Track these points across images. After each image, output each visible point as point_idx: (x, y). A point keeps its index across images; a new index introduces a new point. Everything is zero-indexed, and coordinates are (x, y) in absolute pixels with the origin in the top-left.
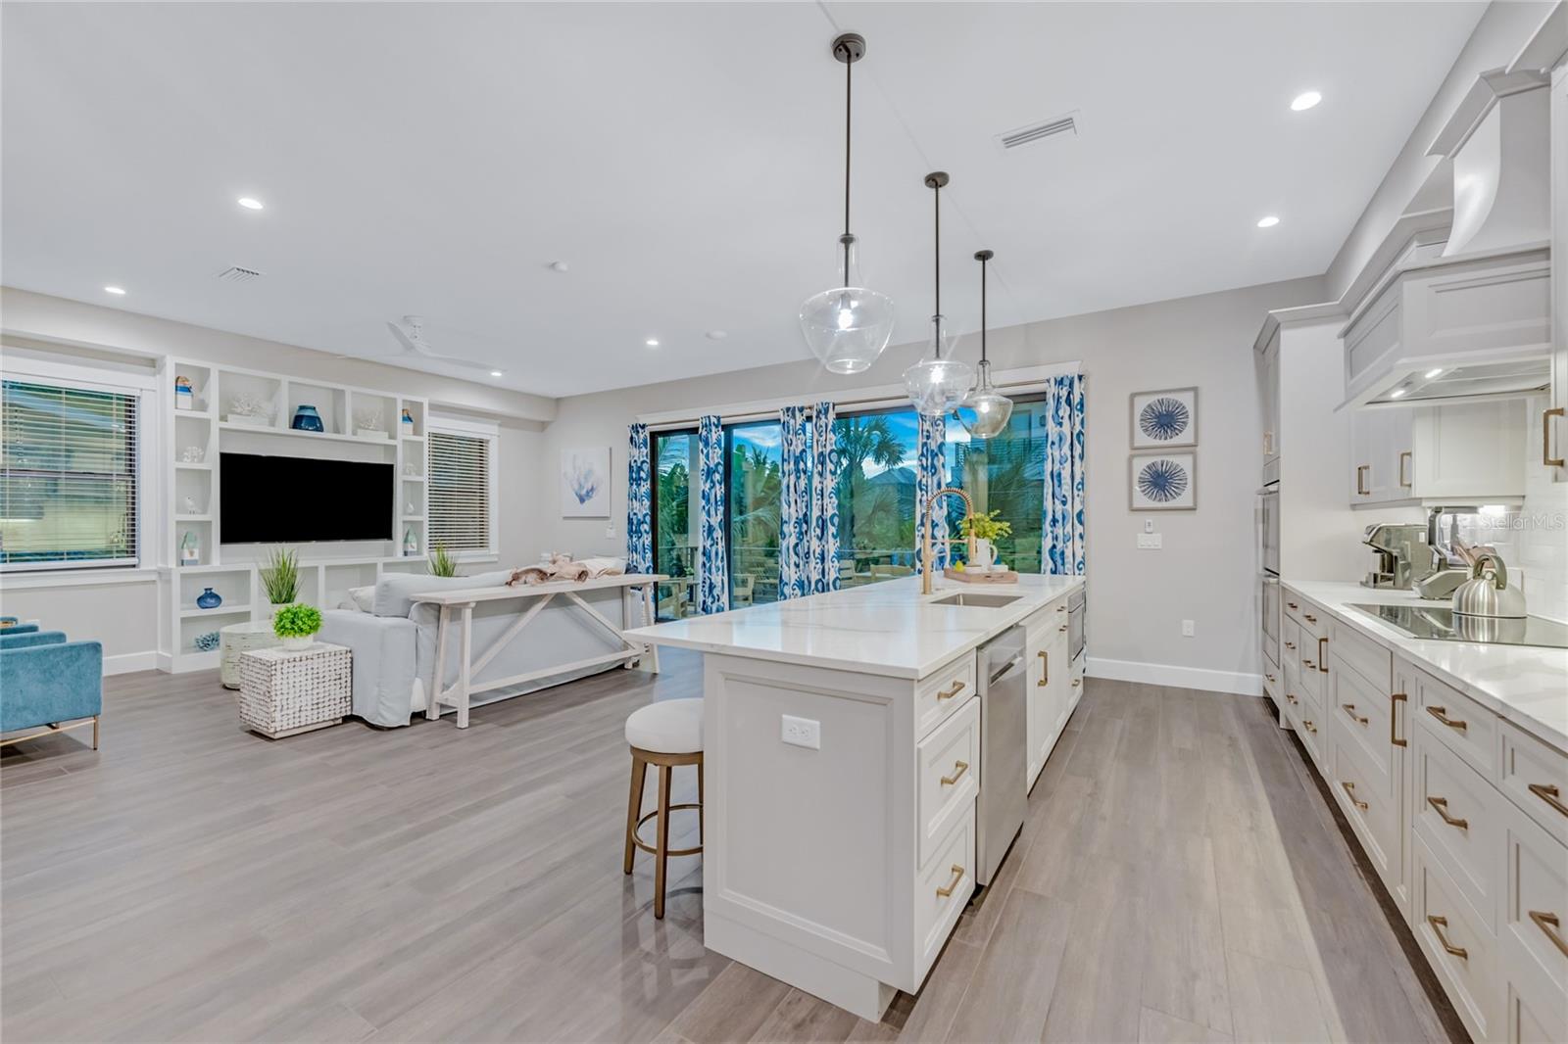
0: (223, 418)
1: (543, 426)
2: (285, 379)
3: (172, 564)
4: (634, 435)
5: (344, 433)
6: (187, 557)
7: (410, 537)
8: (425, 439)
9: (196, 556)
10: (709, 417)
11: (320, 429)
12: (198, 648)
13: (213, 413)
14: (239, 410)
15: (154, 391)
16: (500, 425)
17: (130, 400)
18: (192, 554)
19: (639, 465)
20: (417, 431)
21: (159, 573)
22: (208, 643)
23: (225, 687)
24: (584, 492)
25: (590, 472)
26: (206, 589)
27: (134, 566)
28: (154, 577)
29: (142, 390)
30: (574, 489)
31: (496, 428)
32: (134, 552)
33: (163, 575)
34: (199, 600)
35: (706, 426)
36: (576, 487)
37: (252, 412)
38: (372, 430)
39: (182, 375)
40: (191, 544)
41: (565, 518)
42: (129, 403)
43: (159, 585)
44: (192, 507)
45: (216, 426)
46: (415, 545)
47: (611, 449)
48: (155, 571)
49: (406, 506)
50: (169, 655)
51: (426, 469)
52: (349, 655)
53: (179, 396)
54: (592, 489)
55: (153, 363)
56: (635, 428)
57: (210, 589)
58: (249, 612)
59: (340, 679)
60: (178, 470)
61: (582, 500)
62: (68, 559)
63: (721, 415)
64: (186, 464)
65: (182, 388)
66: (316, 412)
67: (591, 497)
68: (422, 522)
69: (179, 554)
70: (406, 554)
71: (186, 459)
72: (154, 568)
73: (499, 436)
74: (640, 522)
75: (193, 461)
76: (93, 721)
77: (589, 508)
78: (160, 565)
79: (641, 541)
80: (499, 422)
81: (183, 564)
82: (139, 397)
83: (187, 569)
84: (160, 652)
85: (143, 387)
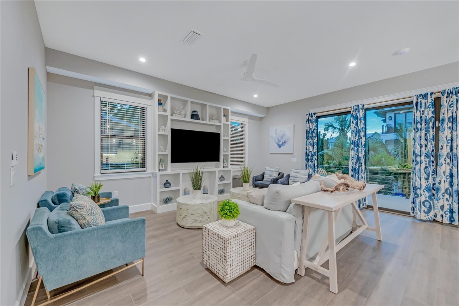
0: (172, 115)
1: (261, 119)
2: (190, 100)
3: (157, 171)
4: (310, 118)
5: (206, 121)
6: (161, 168)
7: (224, 161)
8: (229, 123)
9: (163, 168)
10: (358, 106)
11: (199, 119)
12: (164, 203)
13: (168, 113)
14: (176, 112)
15: (151, 106)
16: (249, 119)
17: (144, 109)
18: (162, 167)
19: (312, 130)
20: (227, 120)
21: (152, 174)
22: (167, 201)
23: (178, 224)
24: (281, 143)
25: (284, 135)
26: (166, 180)
27: (144, 171)
28: (150, 175)
29: (147, 105)
30: (276, 142)
31: (247, 119)
32: (144, 166)
33: (154, 175)
34: (164, 184)
35: (356, 109)
36: (277, 141)
37: (179, 114)
38: (214, 120)
39: (160, 99)
40: (162, 163)
41: (271, 154)
42: (144, 110)
43: (152, 178)
44: (162, 149)
45: (170, 117)
46: (226, 163)
47: (294, 125)
48: (151, 173)
49: (224, 149)
50: (156, 206)
51: (230, 135)
52: (255, 231)
53: (159, 106)
54: (285, 142)
55: (150, 95)
56: (311, 115)
57: (168, 180)
58: (179, 190)
59: (251, 245)
60: (159, 135)
61: (280, 146)
62: (126, 168)
63: (364, 104)
64: (162, 133)
65: (160, 104)
66: (197, 113)
67: (284, 145)
68: (228, 155)
69: (159, 167)
70: (223, 167)
71: (161, 131)
72: (151, 172)
73: (248, 123)
74: (312, 156)
75: (163, 131)
76: (142, 261)
77: (283, 149)
78: (152, 171)
79: (313, 163)
80: (248, 117)
81: (159, 171)
82: (146, 108)
83: (161, 172)
84: (152, 204)
85: (148, 104)
